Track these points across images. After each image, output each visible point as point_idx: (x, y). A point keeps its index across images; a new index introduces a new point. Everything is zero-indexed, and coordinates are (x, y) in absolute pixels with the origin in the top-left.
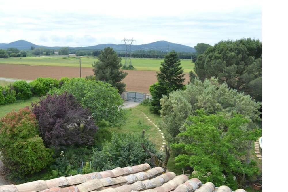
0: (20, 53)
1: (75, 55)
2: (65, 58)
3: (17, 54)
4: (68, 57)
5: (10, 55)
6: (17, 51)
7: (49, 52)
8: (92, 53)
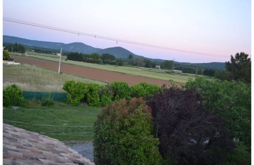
0: (115, 61)
1: (181, 71)
2: (167, 73)
3: (113, 61)
4: (172, 72)
5: (105, 61)
6: (112, 57)
7: (149, 64)
8: (203, 71)
